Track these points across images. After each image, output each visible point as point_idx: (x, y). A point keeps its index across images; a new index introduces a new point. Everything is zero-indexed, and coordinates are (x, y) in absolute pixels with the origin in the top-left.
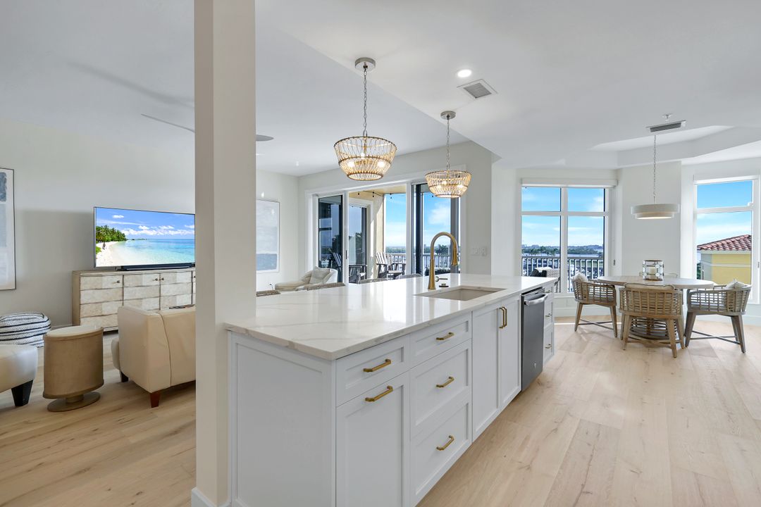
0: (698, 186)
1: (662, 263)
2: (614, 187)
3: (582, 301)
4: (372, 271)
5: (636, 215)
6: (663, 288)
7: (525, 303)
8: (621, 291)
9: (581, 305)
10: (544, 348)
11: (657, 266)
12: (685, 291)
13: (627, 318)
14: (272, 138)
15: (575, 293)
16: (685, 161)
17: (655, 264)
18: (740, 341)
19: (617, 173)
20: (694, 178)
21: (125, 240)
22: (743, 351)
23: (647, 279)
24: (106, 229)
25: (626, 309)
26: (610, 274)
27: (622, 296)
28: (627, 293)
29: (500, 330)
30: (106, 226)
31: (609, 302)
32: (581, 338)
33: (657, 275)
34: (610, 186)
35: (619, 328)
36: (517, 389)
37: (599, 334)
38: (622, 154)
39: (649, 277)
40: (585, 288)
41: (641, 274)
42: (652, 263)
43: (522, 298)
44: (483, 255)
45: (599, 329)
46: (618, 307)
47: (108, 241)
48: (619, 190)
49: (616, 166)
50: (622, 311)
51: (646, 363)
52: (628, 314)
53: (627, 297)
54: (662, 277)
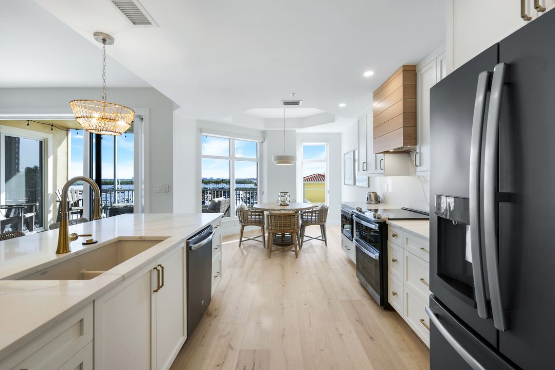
0: (304, 146)
1: (288, 194)
2: (262, 142)
3: (243, 224)
4: (51, 208)
5: (275, 162)
6: (290, 212)
7: (191, 248)
8: (268, 216)
9: (243, 227)
10: (213, 278)
11: (286, 196)
12: (300, 212)
13: (271, 234)
15: (239, 218)
16: (299, 131)
17: (285, 195)
18: (324, 239)
19: (264, 133)
20: (302, 141)
22: (326, 245)
23: (281, 205)
25: (270, 228)
26: (261, 202)
27: (268, 220)
28: (271, 218)
29: (154, 295)
31: (260, 223)
32: (243, 253)
33: (287, 202)
34: (260, 142)
35: (266, 241)
36: (183, 339)
37: (255, 246)
38: (267, 120)
39: (282, 203)
40: (245, 214)
41: (278, 201)
42: (283, 194)
43: (188, 243)
44: (166, 192)
45: (254, 242)
46: (265, 226)
48: (265, 144)
49: (264, 129)
50: (268, 230)
51: (282, 266)
52: (271, 232)
53: (271, 220)
54: (289, 203)
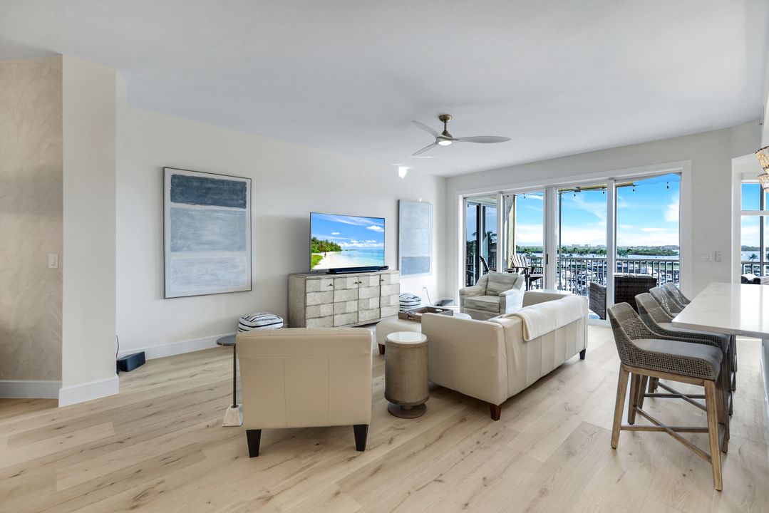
14: (510, 139)
21: (341, 250)
24: (327, 242)
30: (327, 241)
47: (328, 251)
